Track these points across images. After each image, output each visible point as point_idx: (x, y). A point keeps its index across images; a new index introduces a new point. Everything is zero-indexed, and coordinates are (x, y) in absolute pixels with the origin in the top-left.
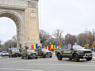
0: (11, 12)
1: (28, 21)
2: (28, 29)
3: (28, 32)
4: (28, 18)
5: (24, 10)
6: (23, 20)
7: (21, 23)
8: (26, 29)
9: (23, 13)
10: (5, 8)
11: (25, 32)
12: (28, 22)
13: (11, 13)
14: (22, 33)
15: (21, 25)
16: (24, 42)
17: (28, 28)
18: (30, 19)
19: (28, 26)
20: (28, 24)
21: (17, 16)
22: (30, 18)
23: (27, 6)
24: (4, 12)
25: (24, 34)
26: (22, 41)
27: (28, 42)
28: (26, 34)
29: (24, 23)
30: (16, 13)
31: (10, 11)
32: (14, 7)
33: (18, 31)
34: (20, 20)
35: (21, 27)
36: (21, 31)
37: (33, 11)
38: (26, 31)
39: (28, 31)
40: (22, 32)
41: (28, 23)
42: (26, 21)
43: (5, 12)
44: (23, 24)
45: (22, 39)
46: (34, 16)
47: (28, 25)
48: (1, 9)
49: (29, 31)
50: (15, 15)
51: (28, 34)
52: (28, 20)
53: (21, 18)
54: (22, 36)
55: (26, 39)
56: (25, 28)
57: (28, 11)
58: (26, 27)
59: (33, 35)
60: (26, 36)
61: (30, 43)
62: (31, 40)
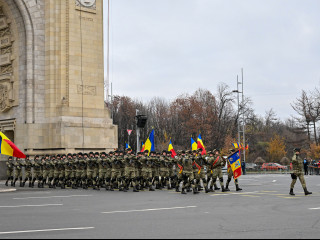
1: (63, 20)
2: (63, 59)
3: (63, 72)
4: (63, 7)
6: (37, 15)
7: (29, 27)
8: (52, 58)
11: (46, 73)
12: (63, 25)
14: (30, 77)
15: (30, 34)
16: (40, 119)
17: (63, 53)
18: (73, 14)
19: (63, 43)
20: (63, 34)
22: (72, 7)
25: (39, 78)
26: (30, 113)
27: (65, 119)
28: (52, 82)
29: (43, 27)
34: (25, 13)
35: (30, 46)
36: (30, 65)
38: (52, 67)
39: (63, 67)
40: (30, 71)
41: (63, 29)
42: (52, 20)
44: (37, 32)
45: (30, 104)
46: (92, 1)
47: (63, 39)
49: (67, 70)
51: (63, 81)
52: (63, 16)
53: (31, 4)
54: (30, 91)
55: (52, 105)
56: (46, 53)
58: (52, 48)
59: (85, 90)
60: (52, 91)
61: (73, 125)
62: (75, 111)
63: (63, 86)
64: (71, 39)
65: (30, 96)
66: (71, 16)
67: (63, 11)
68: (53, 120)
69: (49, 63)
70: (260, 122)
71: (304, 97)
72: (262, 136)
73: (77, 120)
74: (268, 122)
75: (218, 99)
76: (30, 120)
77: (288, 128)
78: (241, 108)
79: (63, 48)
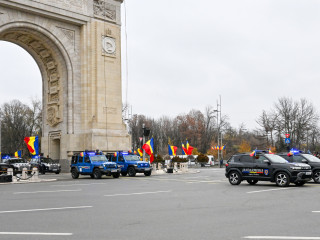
0: (42, 25)
1: (93, 62)
2: (93, 89)
3: (93, 99)
5: (80, 27)
6: (75, 59)
7: (70, 68)
8: (85, 88)
9: (77, 36)
10: (23, 12)
11: (81, 99)
12: (93, 66)
13: (40, 29)
14: (70, 102)
15: (70, 73)
16: (78, 131)
17: (93, 85)
18: (100, 59)
19: (93, 78)
20: (93, 72)
21: (57, 42)
22: (99, 53)
23: (91, 13)
24: (18, 25)
25: (77, 103)
26: (71, 127)
27: (94, 130)
28: (85, 105)
29: (80, 67)
30: (55, 32)
31: (37, 21)
34: (67, 58)
35: (70, 81)
37: (109, 32)
38: (85, 95)
39: (93, 95)
40: (70, 98)
41: (93, 69)
42: (85, 63)
43: (22, 25)
44: (75, 71)
45: (71, 121)
46: (113, 49)
47: (93, 75)
48: (10, 13)
49: (96, 97)
50: (52, 37)
51: (93, 105)
53: (71, 52)
54: (70, 111)
55: (86, 121)
56: (81, 85)
57: (93, 30)
58: (85, 82)
59: (108, 111)
60: (86, 111)
61: (100, 135)
62: (102, 125)
63: (93, 108)
64: (98, 75)
65: (70, 115)
66: (98, 60)
67: (93, 57)
68: (87, 132)
69: (83, 92)
70: (234, 132)
71: (264, 115)
72: (235, 142)
73: (103, 132)
74: (241, 131)
75: (205, 116)
76: (71, 131)
77: (254, 136)
78: (222, 122)
79: (93, 82)
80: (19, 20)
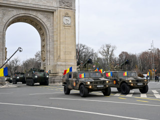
0: (33, 14)
1: (59, 30)
2: (59, 43)
3: (59, 48)
4: (59, 25)
5: (53, 13)
6: (50, 29)
7: (48, 33)
8: (55, 43)
9: (51, 17)
10: (23, 9)
11: (53, 48)
12: (59, 32)
13: (32, 16)
14: (48, 49)
15: (48, 35)
16: (52, 63)
17: (59, 41)
18: (62, 28)
19: (59, 38)
20: (59, 34)
21: (41, 21)
22: (62, 25)
23: (58, 5)
24: (21, 15)
25: (51, 50)
26: (48, 62)
27: (59, 63)
28: (55, 51)
29: (53, 32)
30: (40, 17)
31: (31, 12)
32: (37, 6)
33: (44, 46)
34: (46, 28)
35: (48, 39)
36: (48, 46)
37: (67, 14)
38: (55, 46)
39: (59, 46)
40: (48, 48)
41: (59, 33)
42: (55, 30)
43: (23, 15)
44: (51, 35)
45: (48, 59)
46: (69, 22)
47: (59, 36)
48: (17, 10)
50: (38, 19)
51: (59, 50)
52: (59, 29)
53: (48, 25)
54: (48, 54)
55: (55, 59)
56: (53, 41)
57: (59, 14)
58: (55, 40)
59: (66, 53)
60: (55, 54)
61: (61, 65)
62: (63, 60)
63: (59, 52)
64: (61, 36)
65: (48, 56)
67: (59, 27)
68: (56, 64)
73: (64, 63)
76: (48, 64)
79: (59, 39)
80: (22, 13)
